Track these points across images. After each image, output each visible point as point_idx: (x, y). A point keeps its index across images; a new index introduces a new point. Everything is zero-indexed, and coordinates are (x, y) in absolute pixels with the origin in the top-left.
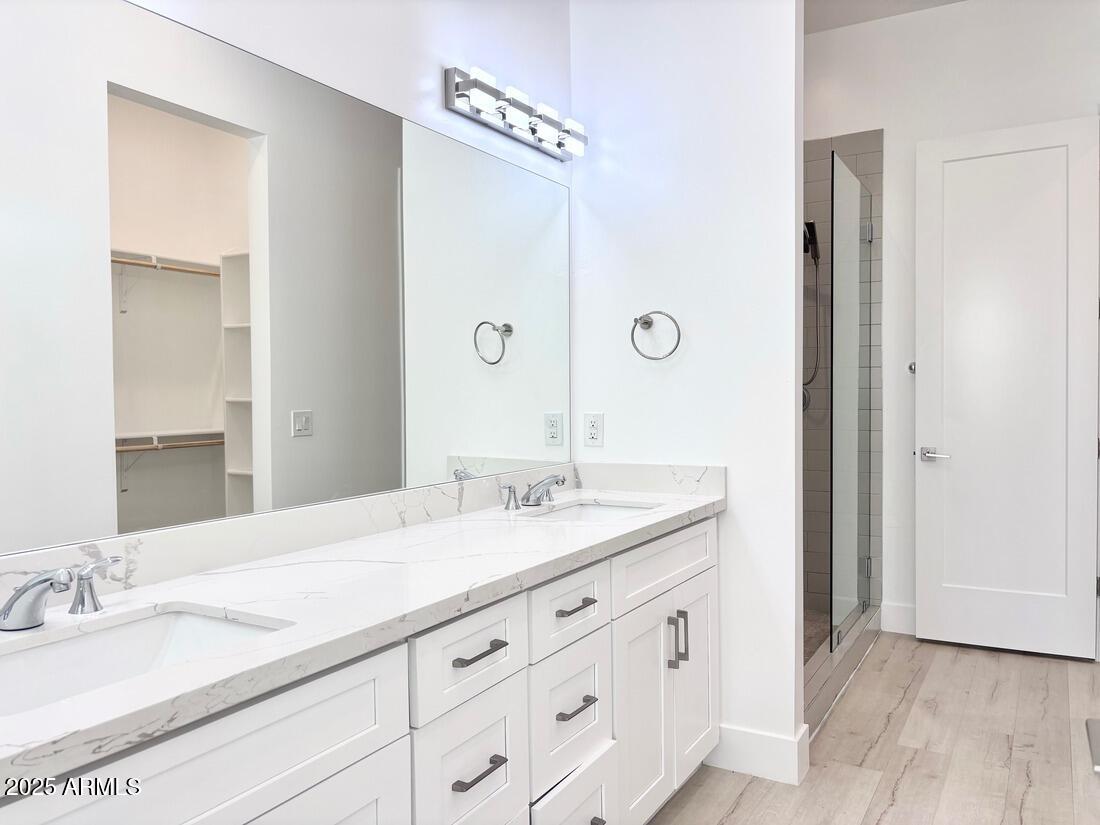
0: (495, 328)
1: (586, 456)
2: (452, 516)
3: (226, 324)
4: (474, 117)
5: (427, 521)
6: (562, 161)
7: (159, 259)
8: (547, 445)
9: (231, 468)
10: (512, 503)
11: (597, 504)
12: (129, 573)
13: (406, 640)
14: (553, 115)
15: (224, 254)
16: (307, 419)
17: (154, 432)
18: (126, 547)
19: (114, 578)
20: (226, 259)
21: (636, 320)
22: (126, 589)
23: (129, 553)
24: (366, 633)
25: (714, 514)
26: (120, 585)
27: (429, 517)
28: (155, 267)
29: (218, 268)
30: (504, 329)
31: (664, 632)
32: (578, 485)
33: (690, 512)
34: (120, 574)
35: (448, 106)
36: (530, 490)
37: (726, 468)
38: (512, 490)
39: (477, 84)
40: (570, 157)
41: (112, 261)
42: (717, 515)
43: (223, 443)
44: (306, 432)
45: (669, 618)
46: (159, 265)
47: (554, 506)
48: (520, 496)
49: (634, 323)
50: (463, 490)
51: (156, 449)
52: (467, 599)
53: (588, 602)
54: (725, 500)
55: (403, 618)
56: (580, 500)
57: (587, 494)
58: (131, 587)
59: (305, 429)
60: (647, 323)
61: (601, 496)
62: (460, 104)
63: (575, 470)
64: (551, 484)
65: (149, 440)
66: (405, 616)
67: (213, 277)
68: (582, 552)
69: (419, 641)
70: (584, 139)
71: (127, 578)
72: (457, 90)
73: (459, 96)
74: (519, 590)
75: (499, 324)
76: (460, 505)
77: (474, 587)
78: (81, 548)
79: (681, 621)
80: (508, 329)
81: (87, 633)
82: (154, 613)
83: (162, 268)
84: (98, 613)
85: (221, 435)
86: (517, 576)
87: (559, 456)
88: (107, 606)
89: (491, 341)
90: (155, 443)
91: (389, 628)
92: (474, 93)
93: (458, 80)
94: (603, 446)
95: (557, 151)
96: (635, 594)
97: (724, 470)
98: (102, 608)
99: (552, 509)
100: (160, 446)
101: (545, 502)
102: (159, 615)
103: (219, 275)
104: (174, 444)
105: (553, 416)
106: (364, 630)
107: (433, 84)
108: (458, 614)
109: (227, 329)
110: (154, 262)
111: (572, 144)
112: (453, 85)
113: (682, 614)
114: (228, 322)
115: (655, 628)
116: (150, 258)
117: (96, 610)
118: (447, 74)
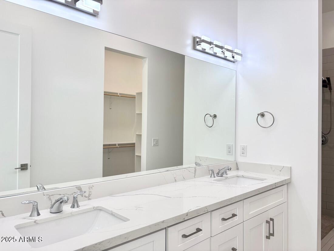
0: (211, 116)
1: (241, 160)
2: (192, 179)
3: (137, 113)
4: (203, 51)
5: (183, 180)
6: (234, 62)
7: (120, 94)
8: (227, 155)
9: (136, 154)
10: (213, 176)
11: (243, 177)
12: (89, 195)
13: (165, 228)
14: (230, 48)
15: (137, 92)
16: (157, 141)
17: (117, 143)
18: (89, 187)
19: (85, 197)
20: (137, 93)
21: (258, 114)
22: (88, 200)
23: (90, 189)
24: (150, 227)
25: (286, 183)
26: (87, 199)
27: (184, 179)
28: (119, 96)
29: (135, 96)
30: (214, 116)
31: (264, 226)
32: (238, 169)
33: (276, 183)
34: (87, 196)
35: (194, 48)
36: (219, 171)
37: (291, 167)
38: (213, 172)
39: (204, 41)
40: (237, 61)
41: (104, 94)
42: (287, 184)
43: (135, 146)
44: (156, 145)
45: (267, 221)
46: (120, 96)
47: (227, 177)
48: (215, 172)
49: (257, 115)
50: (196, 170)
51: (117, 147)
52: (187, 215)
53: (234, 215)
54: (290, 179)
55: (163, 222)
56: (237, 175)
57: (240, 173)
58: (90, 199)
59: (156, 143)
60: (263, 115)
61: (245, 174)
62: (198, 47)
63: (237, 164)
64: (226, 169)
65: (115, 145)
66: (164, 221)
67: (133, 98)
68: (231, 199)
69: (169, 229)
70: (241, 55)
71: (89, 197)
72: (197, 43)
73: (198, 45)
74: (207, 212)
75: (212, 115)
76: (195, 175)
77: (190, 211)
78: (76, 187)
79: (271, 222)
80: (215, 116)
81: (73, 215)
82: (93, 209)
83: (121, 96)
84: (78, 208)
85: (134, 144)
86: (206, 207)
87: (231, 158)
88: (81, 206)
89: (210, 120)
90: (117, 146)
91: (158, 225)
92: (203, 44)
93: (198, 40)
94: (246, 156)
95: (232, 59)
96: (253, 212)
97: (290, 168)
98: (80, 207)
99: (227, 178)
100: (118, 147)
101: (225, 175)
102: (95, 210)
103: (135, 98)
104: (123, 146)
105: (229, 145)
106: (149, 226)
107: (190, 42)
108: (184, 220)
109: (137, 114)
110: (119, 95)
111: (237, 57)
112: (196, 42)
113: (272, 219)
114: (137, 112)
115: (261, 224)
116: (118, 93)
117: (78, 207)
118: (194, 38)
